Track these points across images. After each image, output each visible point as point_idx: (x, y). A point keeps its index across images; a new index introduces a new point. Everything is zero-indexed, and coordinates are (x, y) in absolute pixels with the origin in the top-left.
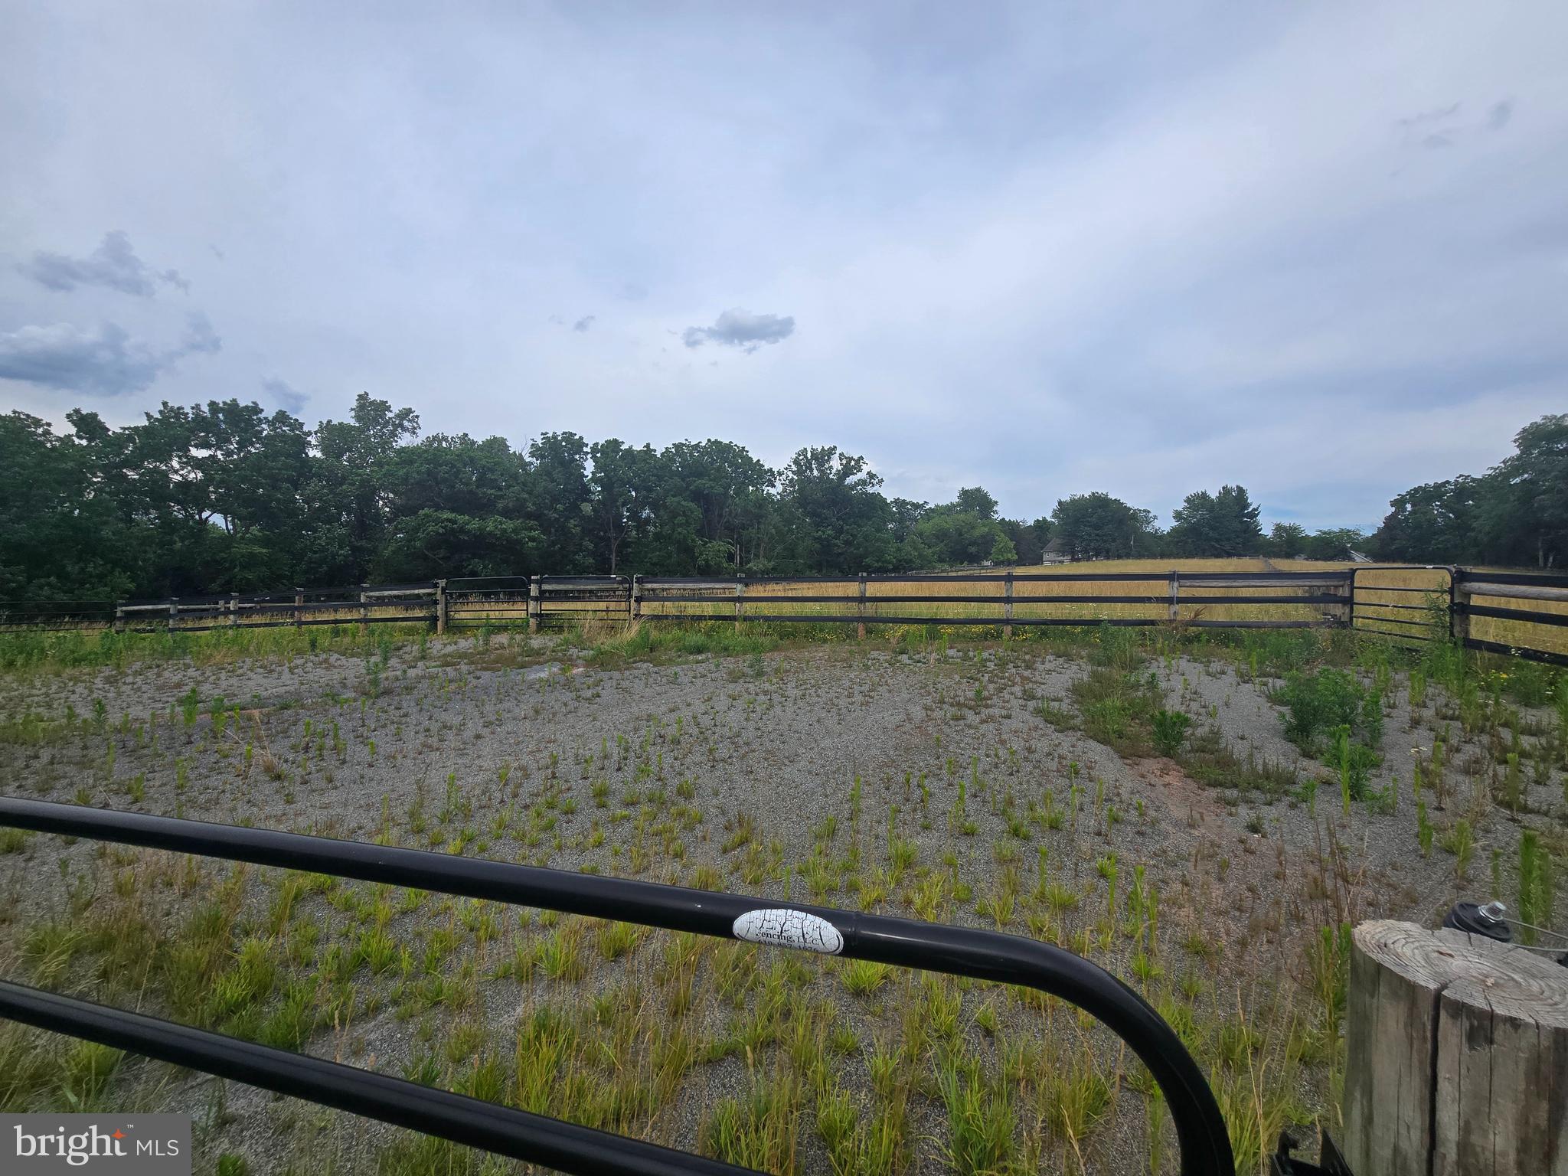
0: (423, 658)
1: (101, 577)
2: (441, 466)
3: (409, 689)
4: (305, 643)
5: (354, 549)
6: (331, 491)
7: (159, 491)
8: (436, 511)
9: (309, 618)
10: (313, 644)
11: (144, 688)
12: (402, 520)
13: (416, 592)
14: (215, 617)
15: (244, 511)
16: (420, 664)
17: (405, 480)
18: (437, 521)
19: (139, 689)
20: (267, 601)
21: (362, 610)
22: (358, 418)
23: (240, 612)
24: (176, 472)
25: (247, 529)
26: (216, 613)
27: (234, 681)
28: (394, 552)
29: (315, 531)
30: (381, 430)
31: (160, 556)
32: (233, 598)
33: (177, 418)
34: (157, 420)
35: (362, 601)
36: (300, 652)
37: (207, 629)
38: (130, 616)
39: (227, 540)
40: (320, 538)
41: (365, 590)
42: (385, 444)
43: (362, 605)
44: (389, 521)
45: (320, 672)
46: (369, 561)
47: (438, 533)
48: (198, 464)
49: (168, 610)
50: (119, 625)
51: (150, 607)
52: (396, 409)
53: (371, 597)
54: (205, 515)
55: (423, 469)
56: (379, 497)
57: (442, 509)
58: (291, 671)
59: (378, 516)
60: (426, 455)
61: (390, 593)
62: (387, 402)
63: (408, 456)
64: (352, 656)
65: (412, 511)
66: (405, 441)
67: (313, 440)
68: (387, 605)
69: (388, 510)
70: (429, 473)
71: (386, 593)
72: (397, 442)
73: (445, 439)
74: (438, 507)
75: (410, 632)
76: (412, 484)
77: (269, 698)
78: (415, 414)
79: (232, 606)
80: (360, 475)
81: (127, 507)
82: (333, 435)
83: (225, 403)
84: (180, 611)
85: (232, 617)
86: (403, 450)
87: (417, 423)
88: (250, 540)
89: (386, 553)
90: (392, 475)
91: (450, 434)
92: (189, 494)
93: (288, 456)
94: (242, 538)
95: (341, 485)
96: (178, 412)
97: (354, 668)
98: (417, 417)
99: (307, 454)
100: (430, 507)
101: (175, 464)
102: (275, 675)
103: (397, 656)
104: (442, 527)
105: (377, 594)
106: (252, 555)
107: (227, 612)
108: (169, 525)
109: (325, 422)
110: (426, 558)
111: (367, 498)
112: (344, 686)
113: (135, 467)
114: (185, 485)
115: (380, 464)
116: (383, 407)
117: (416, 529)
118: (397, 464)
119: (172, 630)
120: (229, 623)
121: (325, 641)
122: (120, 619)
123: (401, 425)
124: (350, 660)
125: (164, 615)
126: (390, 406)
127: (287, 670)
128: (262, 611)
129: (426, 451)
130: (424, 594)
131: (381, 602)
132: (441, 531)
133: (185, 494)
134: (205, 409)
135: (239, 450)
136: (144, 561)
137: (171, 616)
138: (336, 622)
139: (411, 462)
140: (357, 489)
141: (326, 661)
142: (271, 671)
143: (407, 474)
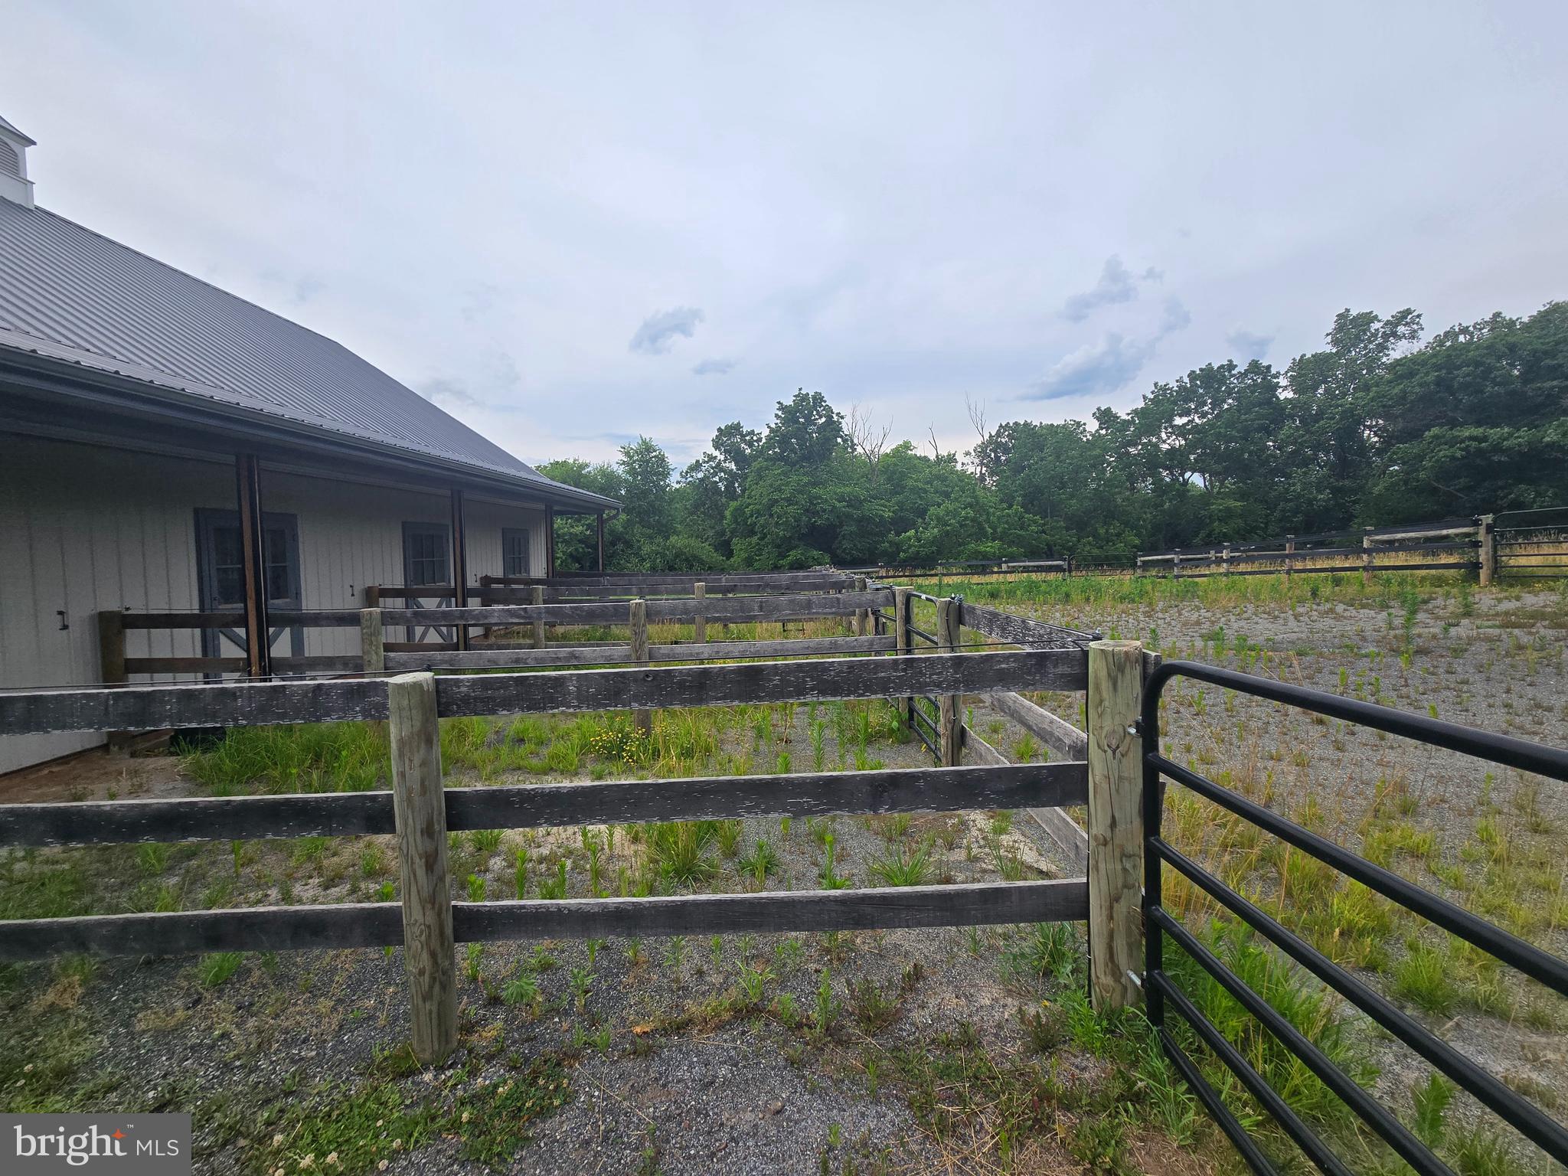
0: (1468, 614)
1: (1118, 535)
2: (1459, 368)
3: (1458, 652)
4: (1307, 591)
5: (1336, 491)
6: (1308, 431)
7: (1154, 461)
8: (1451, 429)
9: (1299, 565)
10: (1314, 593)
11: (1173, 623)
12: (1399, 448)
13: (1445, 532)
14: (1209, 566)
15: (1218, 467)
16: (1465, 622)
17: (1403, 397)
18: (1453, 442)
19: (1169, 624)
20: (1254, 550)
21: (1365, 557)
22: (1335, 342)
23: (1231, 561)
24: (1164, 442)
25: (1222, 483)
26: (1208, 563)
27: (1242, 623)
28: (1387, 489)
29: (1288, 476)
30: (1365, 348)
31: (1155, 517)
32: (1225, 548)
33: (1164, 395)
34: (1150, 400)
35: (1365, 546)
36: (1301, 601)
37: (1204, 576)
38: (1146, 565)
39: (1206, 497)
40: (1294, 484)
41: (1369, 533)
42: (1371, 363)
43: (1365, 551)
44: (1380, 452)
45: (1329, 622)
46: (1355, 502)
47: (1453, 458)
48: (1181, 431)
49: (1172, 560)
50: (1139, 572)
51: (1160, 557)
52: (1386, 315)
53: (1377, 542)
54: (1187, 475)
55: (1431, 378)
56: (1365, 426)
57: (1462, 425)
58: (1296, 617)
59: (1363, 448)
60: (1434, 360)
61: (1404, 535)
62: (1371, 312)
63: (1407, 368)
64: (1363, 607)
65: (1413, 435)
66: (1399, 350)
67: (1283, 382)
68: (1397, 550)
69: (1376, 439)
70: (1438, 382)
71: (1399, 536)
72: (1388, 355)
73: (1464, 331)
74: (1453, 424)
75: (1439, 582)
76: (1412, 401)
77: (1282, 643)
78: (1415, 314)
79: (1225, 555)
80: (1341, 406)
81: (1132, 479)
82: (1309, 371)
83: (1201, 370)
84: (1181, 560)
85: (1225, 565)
86: (1398, 362)
87: (1418, 324)
88: (1225, 493)
89: (1376, 490)
90: (1384, 396)
91: (1468, 322)
92: (1177, 460)
93: (1260, 405)
94: (1219, 493)
95: (1317, 421)
96: (1164, 388)
97: (1370, 620)
98: (1419, 316)
99: (1278, 398)
100: (1441, 425)
101: (1164, 436)
102: (1281, 621)
103: (1426, 611)
104: (1461, 449)
105: (1385, 537)
106: (1228, 509)
107: (1219, 561)
108: (1160, 488)
109: (1298, 359)
110: (1435, 490)
111: (1349, 431)
112: (1364, 639)
113: (1135, 445)
114: (1173, 450)
115: (1366, 388)
116: (1368, 318)
117: (1421, 457)
118: (1390, 382)
119: (1177, 577)
120: (1222, 570)
121: (1326, 590)
122: (1140, 567)
123: (1394, 334)
124: (1362, 611)
125: (1169, 563)
126: (1376, 316)
127: (1292, 618)
128: (1250, 560)
129: (1434, 356)
130: (1457, 535)
131: (1390, 546)
132: (1458, 454)
133: (1171, 460)
134: (1186, 380)
135: (1213, 409)
136: (1144, 521)
137: (1175, 565)
138: (1333, 570)
139: (1411, 374)
140: (1337, 423)
141: (1332, 610)
142: (1276, 617)
143: (1404, 392)
